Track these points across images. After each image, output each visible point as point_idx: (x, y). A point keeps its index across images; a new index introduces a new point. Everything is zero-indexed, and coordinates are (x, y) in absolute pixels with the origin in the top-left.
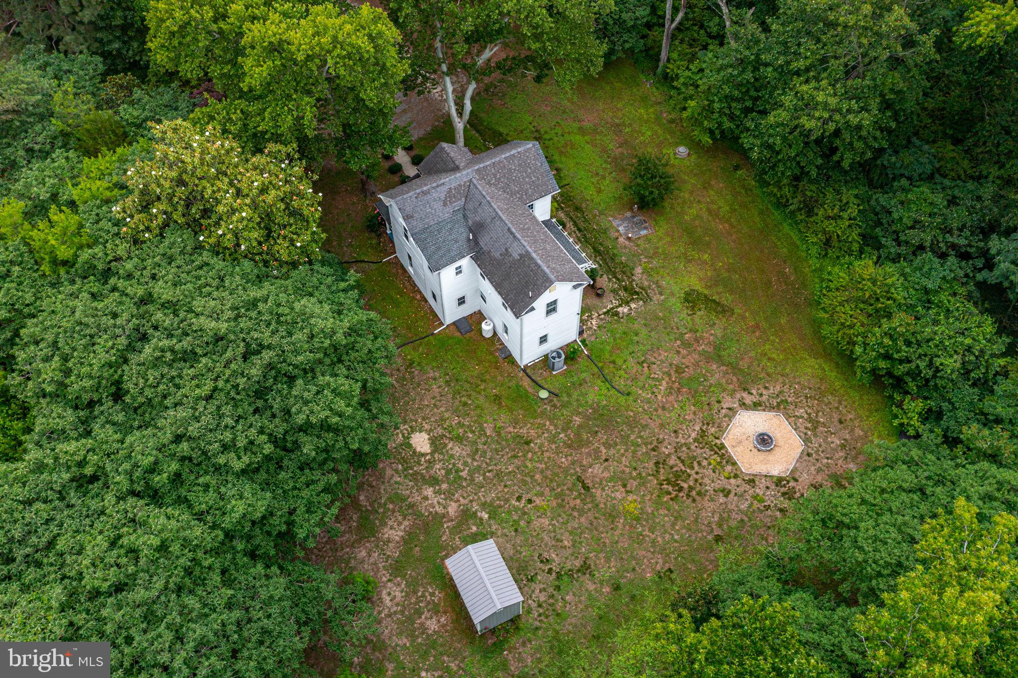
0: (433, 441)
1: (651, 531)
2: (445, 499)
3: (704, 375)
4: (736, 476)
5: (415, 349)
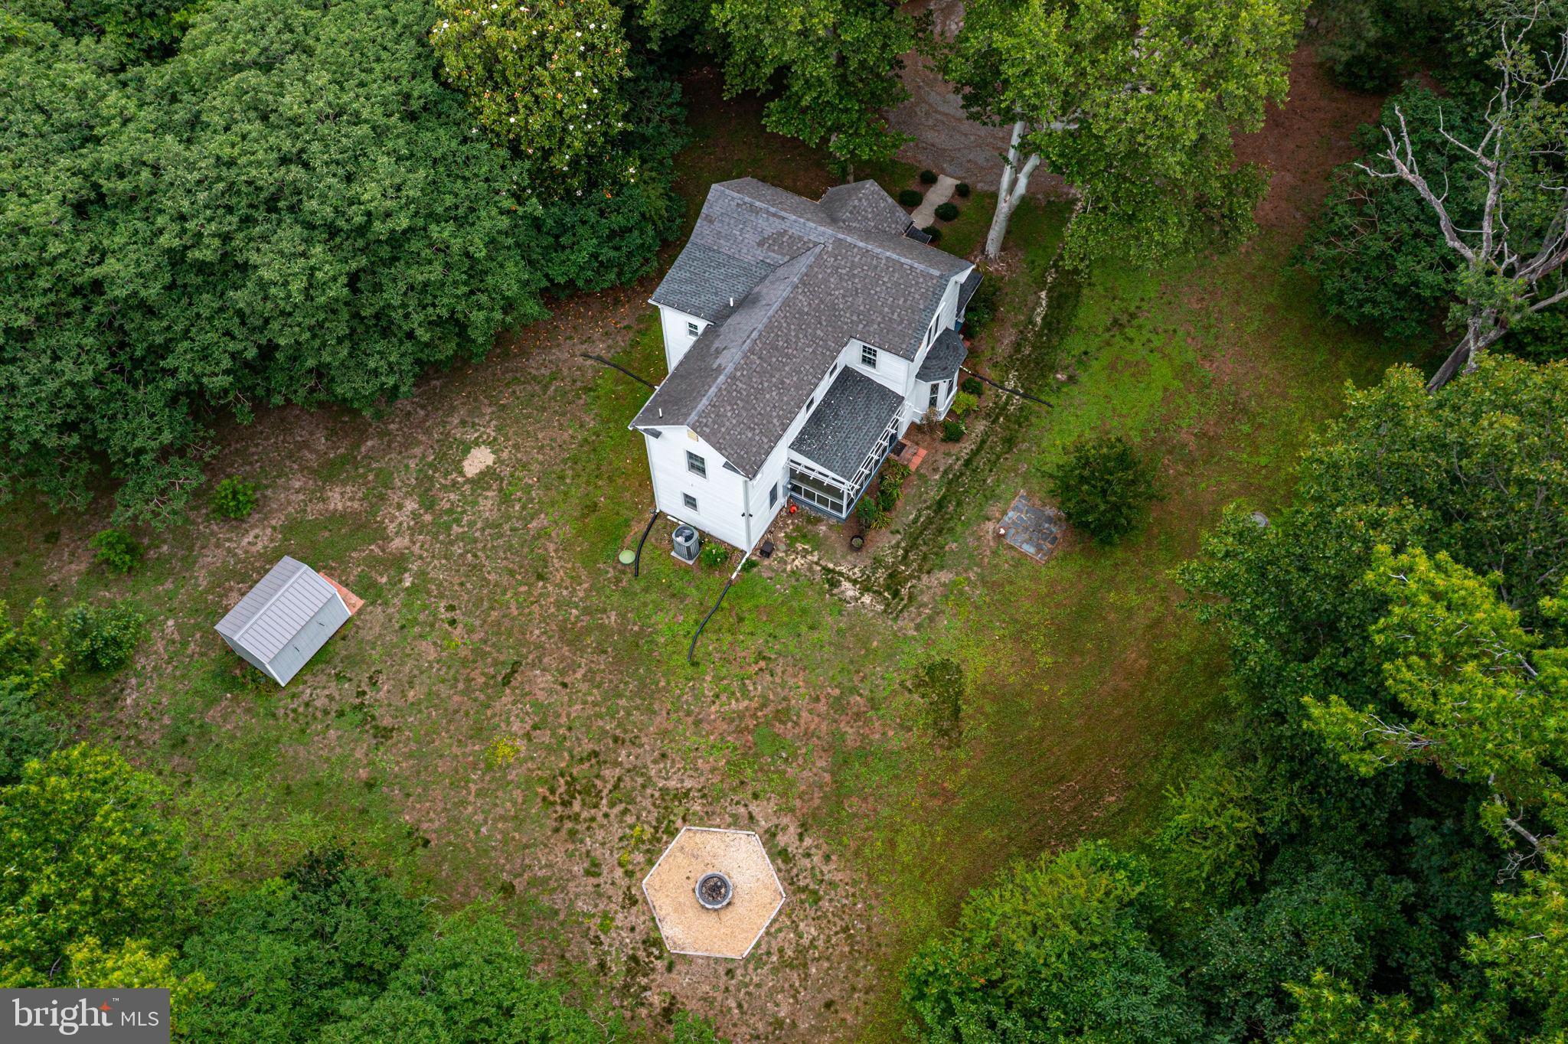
1: (479, 793)
2: (409, 528)
3: (796, 756)
4: (629, 874)
5: (617, 382)
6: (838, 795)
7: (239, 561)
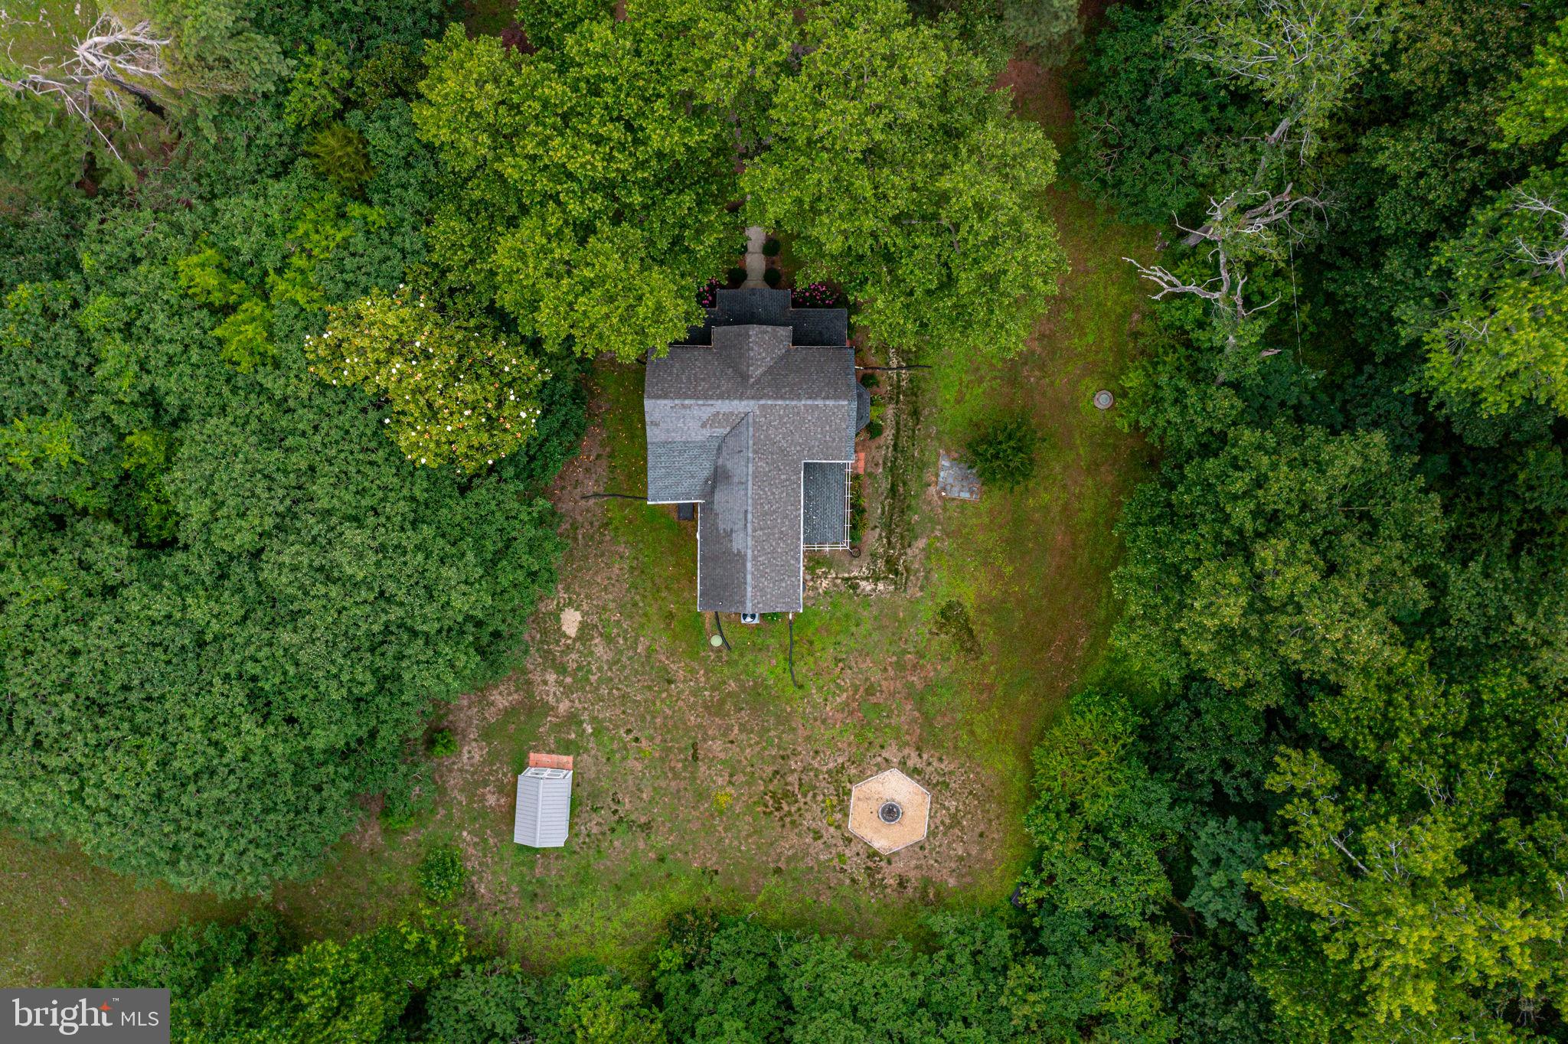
0: (583, 627)
1: (726, 830)
2: (562, 694)
3: (892, 711)
4: (838, 827)
5: (622, 507)
6: (928, 721)
7: (473, 774)
